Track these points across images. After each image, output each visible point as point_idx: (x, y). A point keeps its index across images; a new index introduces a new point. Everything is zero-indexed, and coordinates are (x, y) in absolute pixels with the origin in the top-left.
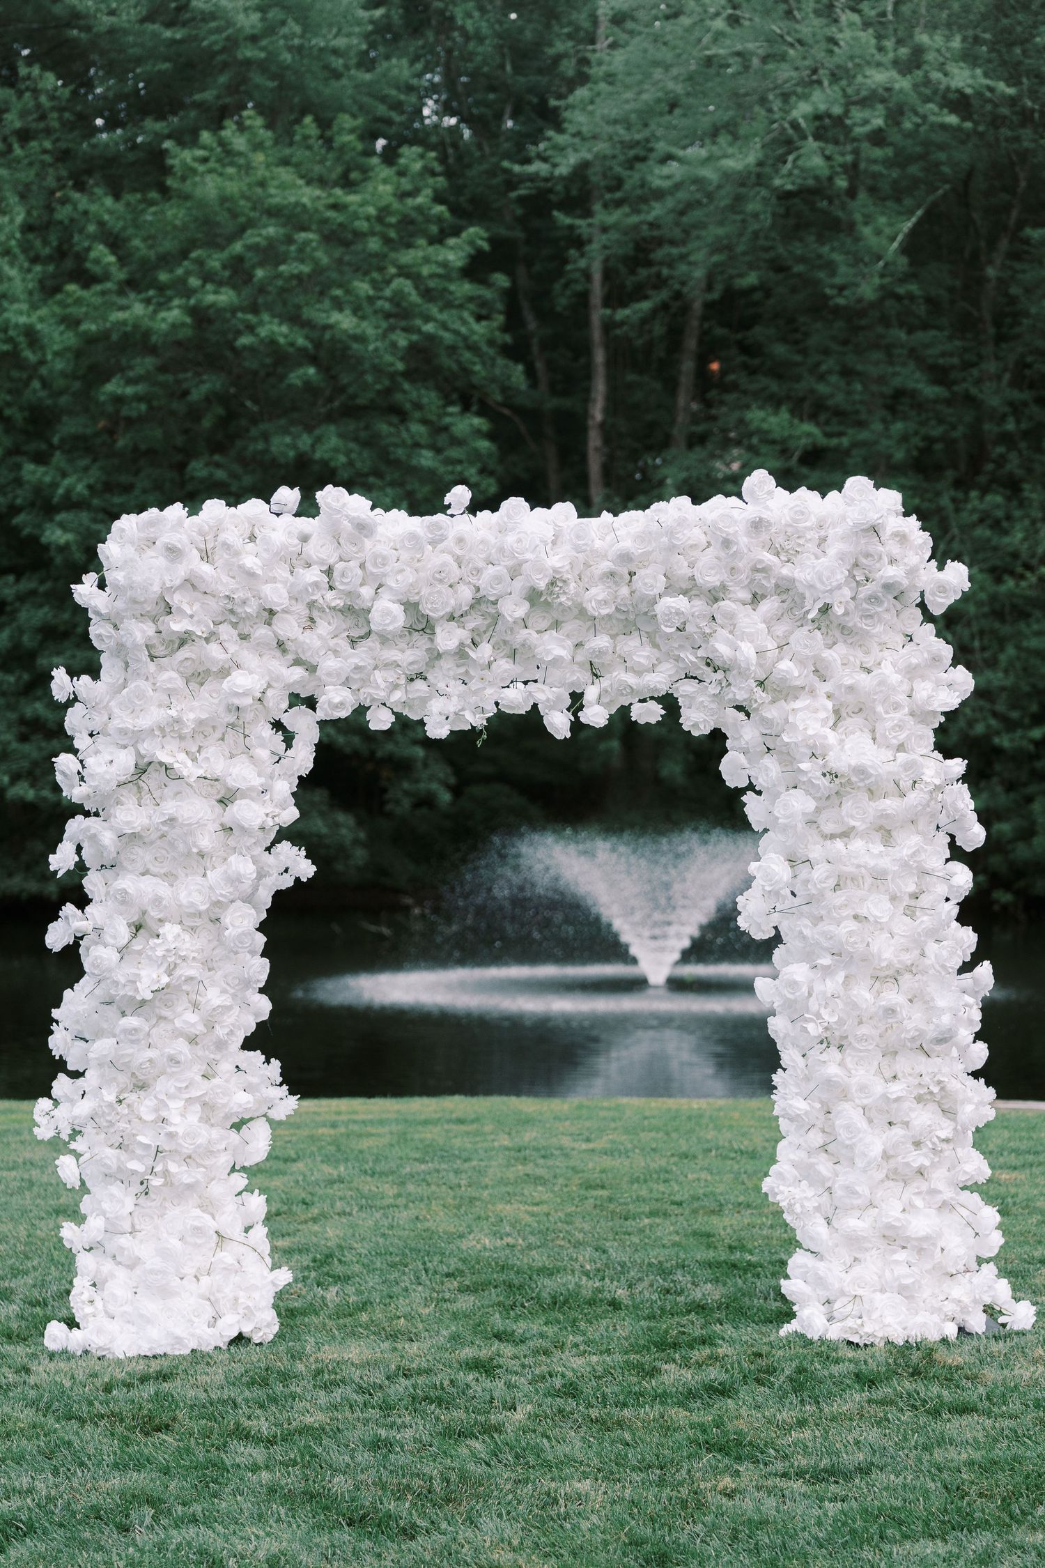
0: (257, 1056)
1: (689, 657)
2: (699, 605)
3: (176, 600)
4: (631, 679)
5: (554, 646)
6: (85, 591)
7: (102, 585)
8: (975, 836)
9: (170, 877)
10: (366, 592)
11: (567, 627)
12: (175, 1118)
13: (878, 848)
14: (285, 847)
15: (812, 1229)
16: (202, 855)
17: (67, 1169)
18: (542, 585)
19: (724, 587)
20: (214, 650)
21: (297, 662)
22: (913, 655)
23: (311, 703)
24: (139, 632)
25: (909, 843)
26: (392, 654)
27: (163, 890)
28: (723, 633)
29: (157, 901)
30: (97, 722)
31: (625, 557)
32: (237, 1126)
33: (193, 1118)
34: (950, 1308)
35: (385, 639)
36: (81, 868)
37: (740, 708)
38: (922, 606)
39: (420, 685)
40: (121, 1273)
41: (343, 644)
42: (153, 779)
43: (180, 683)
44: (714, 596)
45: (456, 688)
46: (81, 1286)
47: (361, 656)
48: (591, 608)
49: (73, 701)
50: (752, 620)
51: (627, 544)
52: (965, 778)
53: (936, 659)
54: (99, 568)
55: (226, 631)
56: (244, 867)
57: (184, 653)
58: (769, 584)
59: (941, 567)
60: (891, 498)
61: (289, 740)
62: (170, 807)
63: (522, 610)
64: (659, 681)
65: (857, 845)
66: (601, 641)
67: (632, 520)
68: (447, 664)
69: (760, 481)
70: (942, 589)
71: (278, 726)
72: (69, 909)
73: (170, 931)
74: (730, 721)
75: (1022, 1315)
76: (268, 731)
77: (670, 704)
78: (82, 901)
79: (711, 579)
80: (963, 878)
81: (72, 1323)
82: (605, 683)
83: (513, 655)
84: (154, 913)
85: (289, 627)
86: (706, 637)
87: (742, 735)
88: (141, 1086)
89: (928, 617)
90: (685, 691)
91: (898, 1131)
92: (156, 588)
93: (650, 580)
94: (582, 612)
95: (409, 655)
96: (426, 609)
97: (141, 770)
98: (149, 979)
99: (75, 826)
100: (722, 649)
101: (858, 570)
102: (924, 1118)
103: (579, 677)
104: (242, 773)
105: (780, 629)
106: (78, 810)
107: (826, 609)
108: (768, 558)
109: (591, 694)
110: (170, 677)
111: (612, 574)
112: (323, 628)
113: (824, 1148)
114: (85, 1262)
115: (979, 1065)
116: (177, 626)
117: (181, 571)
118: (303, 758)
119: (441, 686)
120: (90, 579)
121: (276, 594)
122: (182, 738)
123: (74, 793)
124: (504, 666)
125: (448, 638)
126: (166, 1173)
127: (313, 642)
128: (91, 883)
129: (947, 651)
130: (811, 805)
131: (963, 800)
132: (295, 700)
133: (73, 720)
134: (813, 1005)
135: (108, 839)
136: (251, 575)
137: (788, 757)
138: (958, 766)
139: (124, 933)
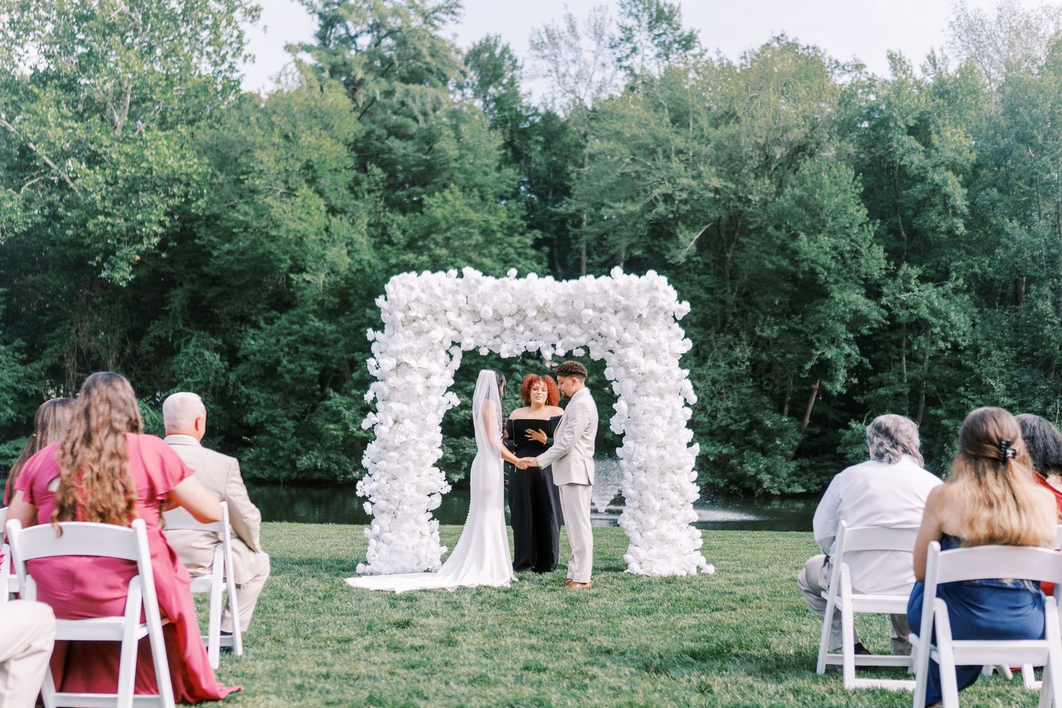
0: (437, 470)
1: (593, 332)
2: (597, 314)
3: (412, 305)
4: (572, 340)
5: (546, 327)
6: (380, 301)
7: (386, 299)
8: (693, 399)
9: (408, 404)
10: (479, 305)
11: (550, 321)
12: (406, 490)
13: (658, 399)
14: (450, 393)
15: (635, 536)
16: (419, 396)
17: (367, 507)
18: (541, 304)
19: (605, 308)
20: (425, 323)
21: (455, 329)
22: (671, 334)
23: (459, 345)
24: (400, 316)
25: (669, 398)
26: (489, 328)
27: (405, 407)
28: (604, 323)
29: (402, 412)
30: (383, 347)
31: (570, 295)
32: (429, 495)
33: (413, 490)
34: (683, 565)
35: (486, 322)
36: (375, 401)
37: (611, 351)
38: (674, 317)
39: (498, 339)
40: (385, 546)
41: (472, 324)
42: (403, 368)
43: (413, 335)
44: (601, 311)
45: (511, 341)
46: (371, 550)
47: (478, 328)
48: (559, 314)
49: (374, 341)
50: (615, 320)
51: (571, 291)
52: (689, 377)
53: (678, 335)
54: (385, 293)
55: (429, 317)
56: (434, 399)
57: (415, 324)
58: (621, 307)
59: (680, 303)
60: (664, 279)
61: (451, 357)
62: (408, 378)
63: (534, 313)
64: (583, 340)
65: (652, 398)
66: (562, 326)
67: (573, 282)
68: (507, 332)
69: (617, 271)
70: (680, 311)
71: (447, 352)
72: (370, 414)
73: (407, 422)
74: (608, 356)
75: (710, 569)
76: (443, 353)
77: (586, 348)
78: (375, 412)
79: (601, 305)
80: (689, 412)
81: (366, 563)
82: (563, 340)
83: (531, 330)
84: (401, 416)
85: (452, 316)
86: (599, 325)
87: (611, 360)
88: (395, 479)
89: (676, 320)
90: (591, 344)
91: (665, 501)
92: (405, 302)
93: (579, 304)
94: (556, 316)
95: (494, 329)
96: (500, 312)
97: (398, 366)
98: (399, 439)
99: (373, 385)
100: (604, 329)
101: (652, 303)
102: (674, 497)
103: (554, 339)
104: (435, 367)
105: (624, 323)
106: (375, 379)
107: (640, 316)
108: (621, 298)
109: (559, 344)
110: (409, 332)
111: (566, 302)
112: (464, 317)
113: (639, 508)
114: (373, 542)
115: (695, 479)
116: (413, 314)
117: (414, 295)
118: (456, 364)
119: (505, 340)
120: (382, 297)
121: (447, 304)
122: (413, 354)
123: (374, 372)
124: (528, 333)
125: (508, 323)
126: (403, 510)
127: (461, 322)
128: (379, 405)
129: (683, 332)
130: (635, 384)
131: (688, 385)
132: (454, 343)
133: (374, 348)
134: (635, 455)
135: (386, 389)
136: (439, 297)
137: (627, 367)
138: (686, 372)
139: (391, 422)
